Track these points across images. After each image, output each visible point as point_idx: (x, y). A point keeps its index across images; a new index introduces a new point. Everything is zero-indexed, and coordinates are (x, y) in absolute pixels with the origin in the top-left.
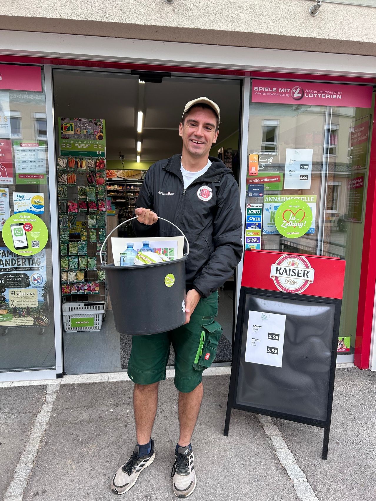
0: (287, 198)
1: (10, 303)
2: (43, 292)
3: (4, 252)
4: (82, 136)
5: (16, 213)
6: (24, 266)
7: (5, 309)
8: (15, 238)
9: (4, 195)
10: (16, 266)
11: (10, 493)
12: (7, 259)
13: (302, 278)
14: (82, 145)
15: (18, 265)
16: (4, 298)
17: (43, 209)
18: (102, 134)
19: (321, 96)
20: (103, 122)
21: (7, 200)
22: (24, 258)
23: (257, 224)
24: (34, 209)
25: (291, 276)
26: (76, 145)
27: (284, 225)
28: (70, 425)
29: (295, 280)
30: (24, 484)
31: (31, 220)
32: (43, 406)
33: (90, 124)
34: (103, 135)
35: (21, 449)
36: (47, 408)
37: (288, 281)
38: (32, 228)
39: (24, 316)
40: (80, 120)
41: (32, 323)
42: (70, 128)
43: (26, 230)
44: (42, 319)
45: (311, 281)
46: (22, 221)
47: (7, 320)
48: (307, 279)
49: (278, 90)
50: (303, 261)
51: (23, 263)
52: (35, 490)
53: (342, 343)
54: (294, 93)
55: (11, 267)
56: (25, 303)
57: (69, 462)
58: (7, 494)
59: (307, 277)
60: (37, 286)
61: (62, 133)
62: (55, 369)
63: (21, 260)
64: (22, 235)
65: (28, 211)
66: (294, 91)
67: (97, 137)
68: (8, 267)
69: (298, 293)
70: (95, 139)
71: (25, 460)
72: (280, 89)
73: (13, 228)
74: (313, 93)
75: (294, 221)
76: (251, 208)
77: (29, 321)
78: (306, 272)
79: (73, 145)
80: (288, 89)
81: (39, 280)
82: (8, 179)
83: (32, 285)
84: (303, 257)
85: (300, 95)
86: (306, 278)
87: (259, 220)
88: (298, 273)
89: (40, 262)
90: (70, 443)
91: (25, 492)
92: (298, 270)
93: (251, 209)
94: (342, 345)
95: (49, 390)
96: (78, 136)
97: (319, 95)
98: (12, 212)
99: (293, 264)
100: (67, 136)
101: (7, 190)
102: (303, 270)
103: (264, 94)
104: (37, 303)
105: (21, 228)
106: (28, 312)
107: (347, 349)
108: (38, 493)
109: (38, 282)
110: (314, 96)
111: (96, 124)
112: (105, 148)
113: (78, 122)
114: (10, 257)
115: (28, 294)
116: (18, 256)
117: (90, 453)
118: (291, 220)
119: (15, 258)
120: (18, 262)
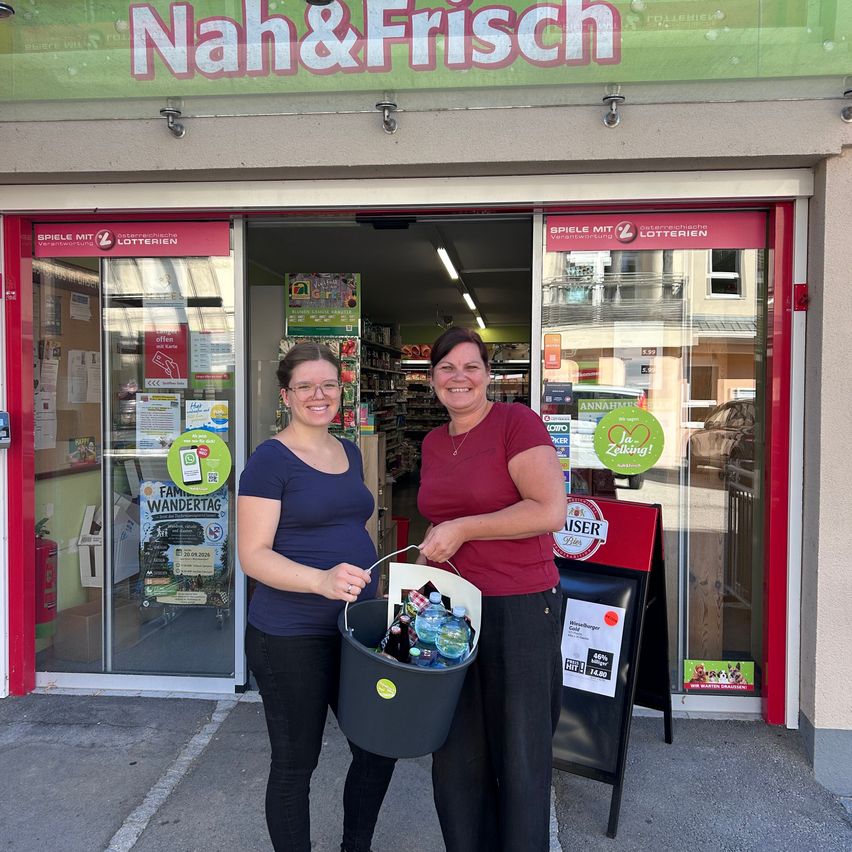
0: (620, 404)
1: (175, 568)
2: (222, 553)
3: (169, 488)
4: (323, 301)
5: (188, 430)
6: (197, 511)
7: (167, 576)
8: (185, 468)
9: (174, 404)
10: (185, 511)
11: (133, 818)
12: (174, 499)
13: (590, 535)
14: (321, 317)
15: (188, 509)
16: (167, 559)
17: (226, 425)
18: (355, 298)
19: (669, 234)
20: (357, 277)
21: (177, 411)
22: (198, 499)
23: (563, 449)
24: (214, 425)
25: (572, 532)
26: (313, 317)
27: (612, 451)
28: (235, 752)
29: (579, 539)
30: (154, 811)
31: (208, 442)
32: (206, 726)
33: (336, 282)
34: (358, 299)
35: (161, 772)
36: (210, 728)
37: (568, 540)
38: (208, 452)
39: (193, 590)
40: (319, 276)
41: (203, 601)
42: (303, 290)
43: (200, 456)
44: (218, 596)
45: (603, 541)
46: (195, 442)
47: (169, 594)
48: (598, 537)
49: (591, 229)
50: (592, 507)
51: (195, 506)
52: (165, 819)
53: (737, 674)
54: (620, 233)
55: (178, 511)
56: (196, 569)
57: (220, 793)
58: (129, 819)
59: (598, 534)
60: (213, 543)
61: (290, 298)
62: (234, 677)
63: (192, 502)
64: (194, 463)
65: (205, 428)
66: (621, 229)
67: (347, 302)
68: (174, 511)
69: (583, 559)
70: (343, 306)
71: (162, 785)
72: (595, 228)
73: (182, 452)
74: (655, 231)
75: (629, 445)
76: (550, 421)
77: (200, 597)
78: (596, 526)
79: (307, 317)
80: (609, 228)
81: (217, 534)
82: (180, 380)
83: (206, 540)
84: (592, 502)
85: (631, 235)
86: (595, 536)
87: (565, 442)
88: (584, 527)
89: (219, 506)
90: (229, 772)
91: (153, 818)
92: (584, 523)
93: (551, 424)
94: (738, 677)
95: (220, 707)
96: (315, 303)
97: (666, 233)
98: (184, 430)
99: (577, 513)
100: (298, 303)
101: (178, 396)
102: (592, 522)
103: (567, 237)
104: (212, 569)
105: (193, 453)
106: (198, 583)
107: (749, 686)
108: (167, 822)
109: (216, 537)
110: (656, 234)
111: (345, 281)
112: (360, 320)
113: (317, 279)
114: (178, 497)
115: (202, 554)
116: (189, 495)
117: (252, 786)
118: (624, 443)
119: (185, 498)
120: (189, 504)
